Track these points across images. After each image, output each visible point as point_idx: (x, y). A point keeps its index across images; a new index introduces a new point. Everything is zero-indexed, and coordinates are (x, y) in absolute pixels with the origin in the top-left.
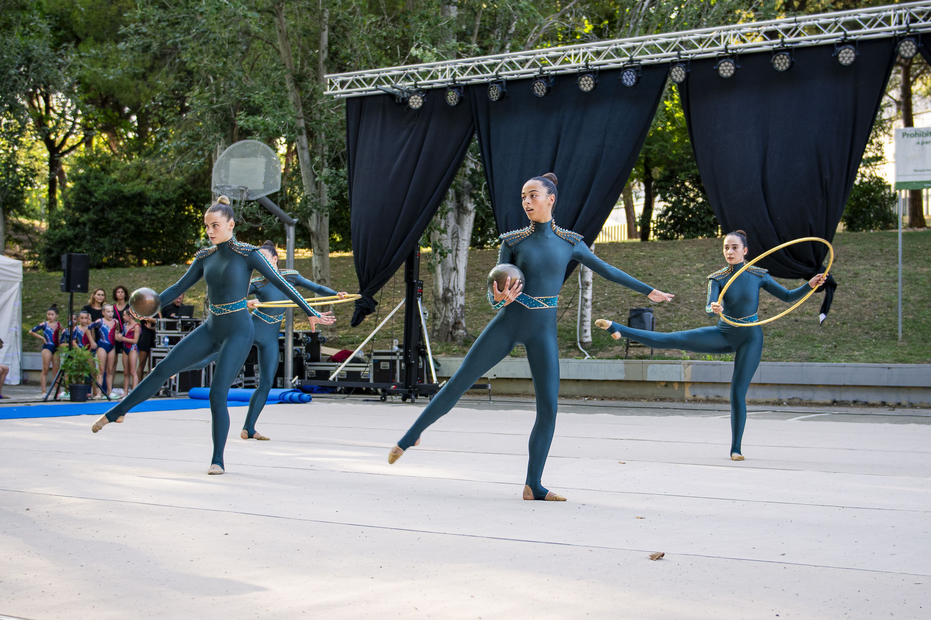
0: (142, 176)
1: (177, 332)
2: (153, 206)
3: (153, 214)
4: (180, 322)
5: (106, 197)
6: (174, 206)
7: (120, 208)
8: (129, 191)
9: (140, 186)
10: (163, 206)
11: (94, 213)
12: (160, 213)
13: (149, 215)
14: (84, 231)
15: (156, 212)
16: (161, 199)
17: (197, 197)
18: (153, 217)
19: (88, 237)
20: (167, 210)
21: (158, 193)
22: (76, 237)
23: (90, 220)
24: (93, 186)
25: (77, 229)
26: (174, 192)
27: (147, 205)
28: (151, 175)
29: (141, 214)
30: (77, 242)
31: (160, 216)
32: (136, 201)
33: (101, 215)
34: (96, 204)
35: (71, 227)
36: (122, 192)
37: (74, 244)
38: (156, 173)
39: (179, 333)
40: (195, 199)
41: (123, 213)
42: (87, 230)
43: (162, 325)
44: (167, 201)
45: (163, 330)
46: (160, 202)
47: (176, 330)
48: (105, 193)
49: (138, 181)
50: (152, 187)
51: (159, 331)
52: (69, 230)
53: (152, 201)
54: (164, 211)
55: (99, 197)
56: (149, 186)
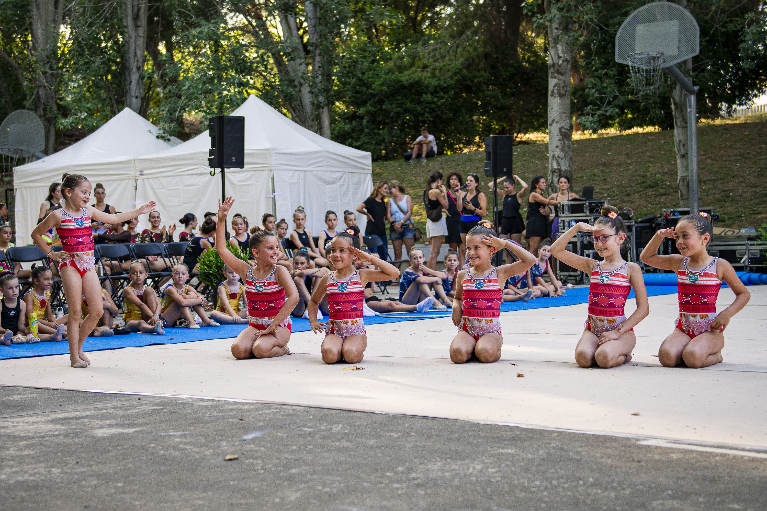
0: (417, 64)
1: (584, 214)
2: (432, 94)
3: (433, 102)
4: (588, 204)
5: (383, 88)
6: (452, 92)
7: (399, 98)
8: (407, 80)
9: (417, 74)
10: (442, 93)
11: (371, 105)
12: (439, 100)
13: (428, 103)
14: (361, 125)
15: (435, 99)
16: (439, 85)
17: (472, 82)
18: (433, 106)
19: (366, 130)
20: (446, 96)
21: (435, 80)
22: (353, 130)
23: (368, 112)
24: (369, 78)
25: (354, 123)
26: (451, 78)
27: (425, 93)
28: (426, 62)
29: (420, 103)
30: (355, 135)
31: (439, 103)
32: (413, 90)
33: (378, 106)
34: (374, 95)
35: (347, 121)
36: (400, 81)
37: (352, 138)
38: (430, 60)
39: (587, 216)
40: (470, 84)
41: (402, 104)
42: (365, 121)
43: (566, 208)
44: (445, 88)
45: (567, 214)
46: (438, 89)
47: (583, 212)
48: (382, 85)
49: (413, 69)
50: (429, 74)
51: (562, 215)
52: (345, 124)
53: (430, 89)
54: (443, 98)
55: (378, 88)
56: (425, 74)
